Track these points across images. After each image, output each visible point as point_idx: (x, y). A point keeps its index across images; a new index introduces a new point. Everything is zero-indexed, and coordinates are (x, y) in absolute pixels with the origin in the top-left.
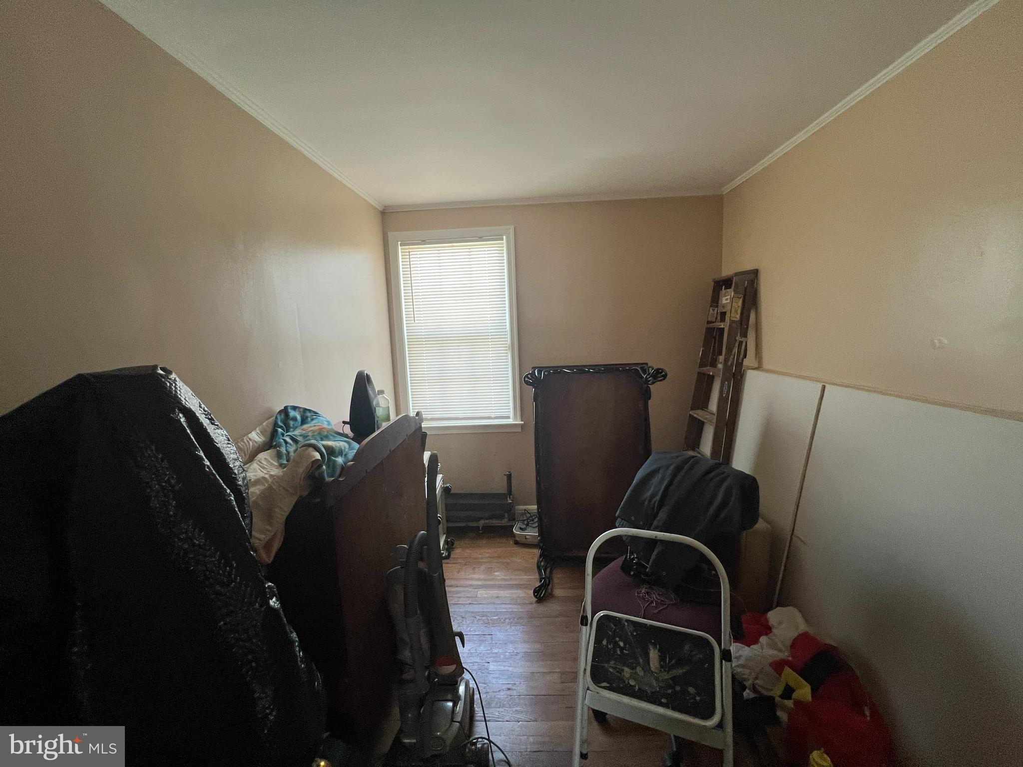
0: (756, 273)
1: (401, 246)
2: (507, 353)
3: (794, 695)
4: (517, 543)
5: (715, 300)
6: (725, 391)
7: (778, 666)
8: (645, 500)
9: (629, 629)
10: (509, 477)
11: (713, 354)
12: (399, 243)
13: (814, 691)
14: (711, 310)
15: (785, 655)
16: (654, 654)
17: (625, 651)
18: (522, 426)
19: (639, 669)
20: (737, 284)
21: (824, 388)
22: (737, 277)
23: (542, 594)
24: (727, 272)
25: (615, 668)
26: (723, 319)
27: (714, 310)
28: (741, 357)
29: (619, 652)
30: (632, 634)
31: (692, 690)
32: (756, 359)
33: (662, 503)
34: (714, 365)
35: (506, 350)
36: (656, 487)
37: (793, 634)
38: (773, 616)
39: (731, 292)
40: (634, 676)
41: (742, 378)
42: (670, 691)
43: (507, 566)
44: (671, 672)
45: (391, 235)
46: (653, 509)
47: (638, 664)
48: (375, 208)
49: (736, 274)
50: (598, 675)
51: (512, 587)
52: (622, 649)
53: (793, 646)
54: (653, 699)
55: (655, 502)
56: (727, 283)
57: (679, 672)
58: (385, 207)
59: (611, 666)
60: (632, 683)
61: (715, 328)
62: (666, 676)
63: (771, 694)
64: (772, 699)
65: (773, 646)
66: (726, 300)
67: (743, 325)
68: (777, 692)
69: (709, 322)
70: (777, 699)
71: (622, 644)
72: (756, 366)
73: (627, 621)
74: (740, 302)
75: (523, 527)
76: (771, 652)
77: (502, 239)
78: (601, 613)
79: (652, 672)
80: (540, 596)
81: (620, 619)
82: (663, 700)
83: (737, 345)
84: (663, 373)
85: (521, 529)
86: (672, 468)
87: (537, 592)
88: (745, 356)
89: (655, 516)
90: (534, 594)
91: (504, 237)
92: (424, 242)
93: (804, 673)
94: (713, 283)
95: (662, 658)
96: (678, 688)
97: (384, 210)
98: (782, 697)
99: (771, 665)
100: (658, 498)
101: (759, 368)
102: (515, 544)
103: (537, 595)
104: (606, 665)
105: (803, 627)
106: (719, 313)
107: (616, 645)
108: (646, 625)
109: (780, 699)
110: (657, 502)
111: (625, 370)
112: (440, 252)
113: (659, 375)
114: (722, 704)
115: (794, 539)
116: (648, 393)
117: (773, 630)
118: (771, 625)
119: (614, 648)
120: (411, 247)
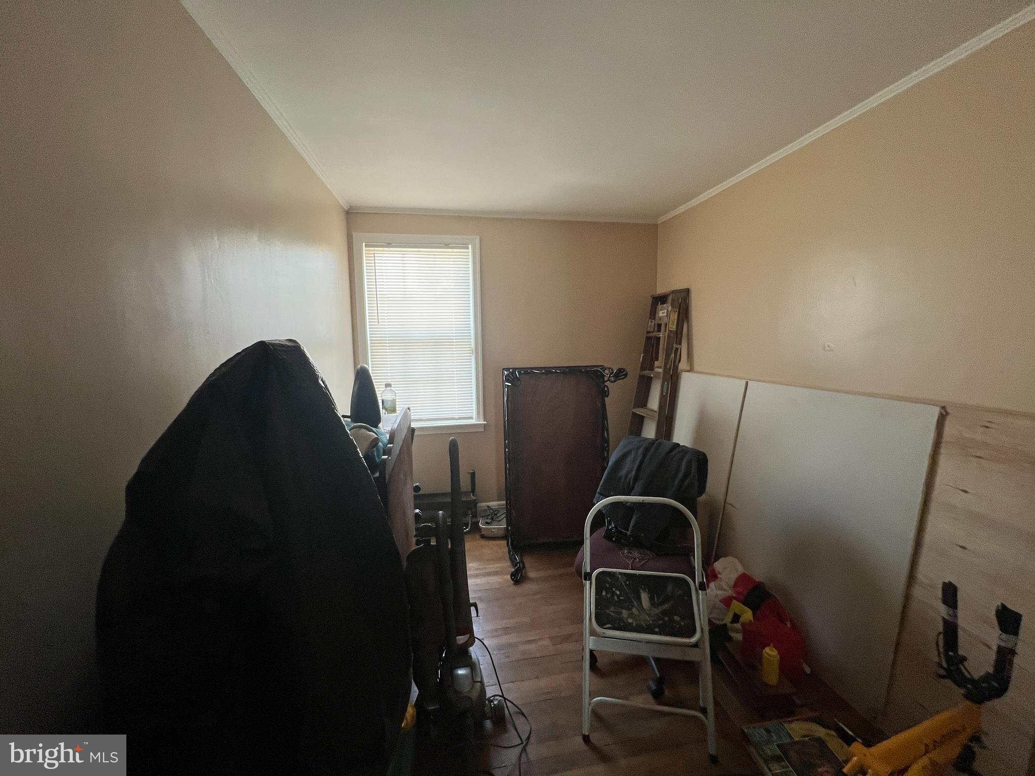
0: (687, 291)
1: (365, 247)
2: (471, 356)
3: (741, 620)
5: (653, 313)
6: (665, 391)
7: (727, 602)
8: (621, 478)
9: (622, 580)
10: (473, 475)
11: (652, 359)
12: (364, 244)
13: (754, 614)
14: (650, 322)
15: (730, 592)
16: (645, 597)
17: (621, 598)
18: (485, 425)
19: (634, 610)
20: (673, 300)
21: (747, 383)
24: (660, 290)
25: (616, 612)
26: (659, 330)
27: (652, 322)
28: (677, 361)
29: (616, 599)
30: (626, 584)
31: (677, 618)
32: (688, 362)
33: (636, 479)
34: (652, 368)
35: (470, 353)
36: (629, 468)
37: (734, 576)
38: (718, 566)
39: (668, 307)
40: (631, 615)
41: (677, 379)
42: (660, 622)
44: (659, 608)
45: (355, 235)
46: (629, 482)
47: (633, 606)
48: (344, 209)
49: (673, 292)
50: (602, 619)
52: (618, 597)
53: (735, 585)
54: (649, 630)
55: (630, 478)
56: (661, 299)
57: (666, 606)
58: (350, 207)
59: (611, 611)
60: (630, 621)
61: (652, 337)
62: (656, 611)
63: (724, 622)
64: (725, 625)
65: (721, 588)
66: (663, 313)
67: (677, 336)
68: (728, 620)
69: (648, 332)
70: (729, 625)
71: (618, 593)
72: (688, 368)
73: (620, 573)
74: (677, 313)
75: (489, 521)
76: (720, 592)
77: (468, 248)
78: (600, 570)
79: (645, 610)
80: (517, 578)
81: (614, 573)
82: (657, 630)
83: (674, 351)
84: (625, 373)
85: (487, 523)
87: (513, 575)
88: (680, 361)
89: (633, 488)
90: (511, 578)
91: (470, 246)
92: (389, 245)
93: (746, 602)
94: (651, 299)
95: (651, 599)
96: (667, 619)
97: (349, 210)
98: (732, 622)
99: (722, 601)
100: (633, 473)
101: (691, 370)
102: (482, 538)
103: (514, 578)
104: (607, 611)
105: (741, 570)
106: (656, 325)
107: (613, 593)
108: (635, 575)
109: (730, 624)
110: (632, 479)
111: (587, 372)
112: (405, 256)
113: (620, 374)
114: (701, 624)
115: (727, 505)
116: (606, 391)
117: (719, 576)
118: (717, 573)
119: (612, 596)
120: (376, 249)
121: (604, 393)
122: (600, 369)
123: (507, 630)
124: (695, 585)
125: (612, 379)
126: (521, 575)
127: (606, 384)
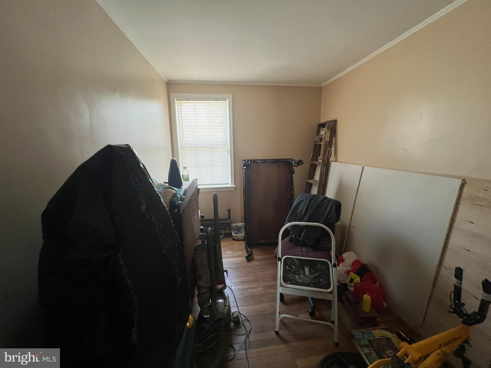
0: (335, 121)
1: (177, 100)
2: (228, 154)
3: (354, 281)
4: (234, 239)
5: (318, 133)
6: (323, 171)
7: (348, 272)
8: (298, 213)
9: (297, 262)
10: (229, 211)
11: (317, 155)
12: (176, 99)
13: (361, 279)
14: (316, 137)
15: (349, 268)
16: (307, 270)
17: (295, 270)
18: (235, 188)
19: (302, 276)
20: (328, 126)
21: (363, 167)
22: (329, 123)
23: (249, 258)
24: (322, 121)
25: (292, 276)
26: (321, 141)
28: (329, 156)
29: (293, 270)
30: (298, 263)
31: (322, 280)
32: (335, 157)
33: (305, 213)
34: (317, 160)
35: (228, 153)
36: (302, 207)
37: (352, 261)
38: (345, 255)
39: (326, 129)
40: (300, 278)
41: (329, 166)
42: (314, 282)
43: (231, 249)
44: (314, 275)
45: (171, 94)
46: (302, 216)
47: (301, 274)
48: (165, 81)
49: (328, 122)
50: (286, 279)
51: (235, 257)
53: (353, 265)
54: (308, 285)
55: (302, 213)
56: (322, 125)
57: (316, 274)
58: (169, 80)
59: (290, 276)
60: (299, 281)
61: (317, 145)
62: (312, 276)
63: (346, 282)
64: (346, 284)
65: (345, 266)
66: (323, 132)
67: (330, 144)
68: (348, 281)
69: (315, 142)
70: (348, 283)
71: (294, 267)
72: (335, 160)
73: (295, 258)
74: (330, 132)
75: (236, 232)
76: (344, 268)
77: (226, 100)
78: (286, 256)
79: (307, 276)
80: (249, 259)
81: (293, 258)
82: (312, 285)
83: (328, 151)
84: (302, 162)
85: (236, 233)
86: (308, 200)
87: (247, 257)
88: (330, 157)
89: (303, 218)
90: (246, 258)
91: (227, 99)
92: (188, 99)
93: (357, 273)
94: (317, 125)
95: (310, 270)
96: (317, 280)
97: (168, 82)
98: (350, 282)
99: (345, 272)
100: (304, 211)
101: (336, 161)
102: (233, 240)
103: (247, 259)
104: (289, 275)
105: (355, 258)
106: (320, 139)
107: (292, 268)
108: (302, 259)
110: (303, 214)
111: (284, 162)
112: (196, 105)
113: (300, 163)
114: (333, 283)
115: (351, 227)
116: (293, 171)
117: (345, 260)
118: (344, 259)
119: (291, 269)
120: (182, 101)
121: (292, 172)
122: (291, 160)
123: (243, 282)
124: (332, 265)
125: (296, 165)
126: (251, 258)
127: (293, 167)
